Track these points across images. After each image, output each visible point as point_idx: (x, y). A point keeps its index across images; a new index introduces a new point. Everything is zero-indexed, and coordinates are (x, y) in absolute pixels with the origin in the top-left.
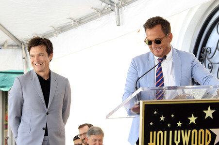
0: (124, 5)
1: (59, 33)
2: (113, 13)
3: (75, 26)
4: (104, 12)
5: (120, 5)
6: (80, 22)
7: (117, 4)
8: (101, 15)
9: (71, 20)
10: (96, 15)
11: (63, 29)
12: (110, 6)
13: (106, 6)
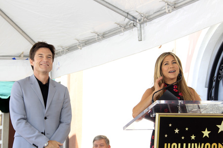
0: (146, 22)
1: (83, 46)
2: (135, 29)
3: (99, 40)
4: (127, 27)
5: (142, 21)
6: (104, 36)
7: (139, 20)
8: (124, 30)
9: (94, 34)
10: (119, 30)
11: (87, 43)
12: (132, 22)
13: (129, 22)
